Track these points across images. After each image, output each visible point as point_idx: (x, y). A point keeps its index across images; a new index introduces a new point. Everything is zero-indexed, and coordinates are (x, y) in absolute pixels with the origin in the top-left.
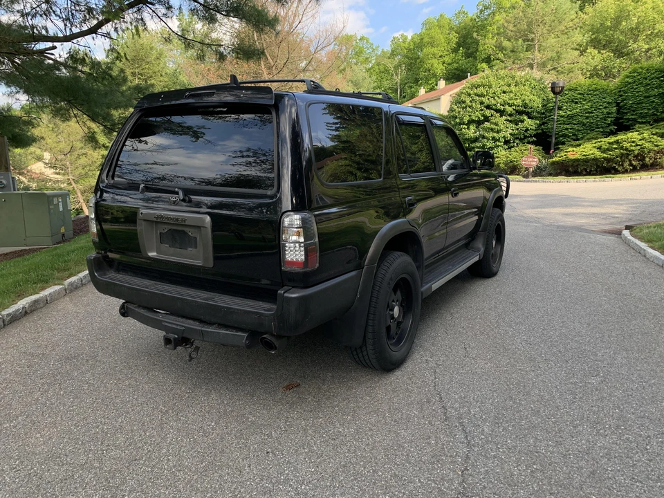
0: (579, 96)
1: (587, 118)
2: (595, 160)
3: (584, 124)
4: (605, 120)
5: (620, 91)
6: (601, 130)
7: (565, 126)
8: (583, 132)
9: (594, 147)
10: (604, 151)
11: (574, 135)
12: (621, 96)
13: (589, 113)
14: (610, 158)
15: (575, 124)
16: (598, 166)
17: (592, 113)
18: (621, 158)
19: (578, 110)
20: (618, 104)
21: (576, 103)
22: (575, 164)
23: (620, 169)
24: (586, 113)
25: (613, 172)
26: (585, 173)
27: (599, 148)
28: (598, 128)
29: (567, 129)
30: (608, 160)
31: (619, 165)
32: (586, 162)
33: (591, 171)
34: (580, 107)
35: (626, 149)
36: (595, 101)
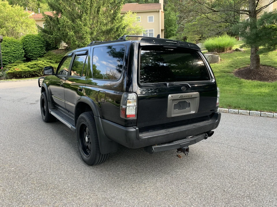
0: (8, 44)
1: (14, 54)
2: (29, 71)
3: (13, 57)
4: (21, 55)
5: (23, 44)
6: (21, 59)
7: (4, 57)
8: (13, 60)
9: (26, 66)
10: (32, 68)
11: (10, 61)
12: (24, 46)
13: (14, 51)
14: (35, 71)
15: (9, 56)
16: (30, 74)
17: (15, 52)
18: (39, 71)
19: (9, 50)
20: (24, 49)
21: (7, 47)
22: (20, 73)
23: (39, 75)
24: (13, 52)
25: (36, 76)
26: (25, 77)
27: (28, 67)
28: (19, 58)
29: (6, 58)
30: (34, 72)
31: (39, 73)
32: (25, 72)
33: (27, 76)
34: (10, 49)
35: (41, 67)
36: (16, 47)
